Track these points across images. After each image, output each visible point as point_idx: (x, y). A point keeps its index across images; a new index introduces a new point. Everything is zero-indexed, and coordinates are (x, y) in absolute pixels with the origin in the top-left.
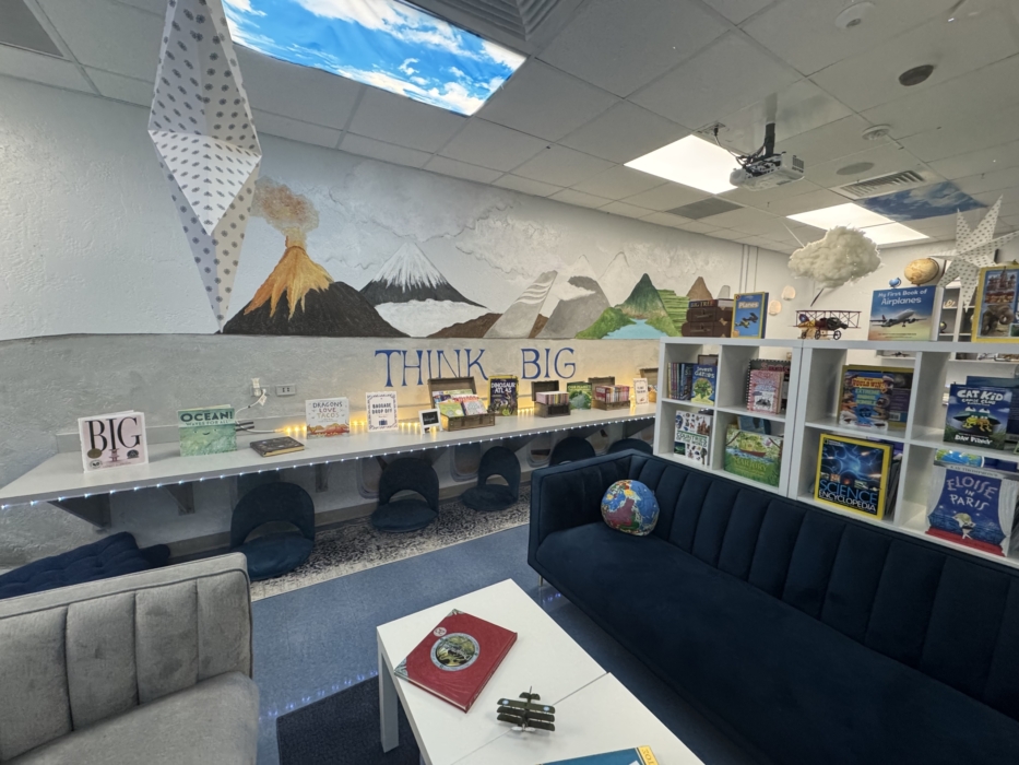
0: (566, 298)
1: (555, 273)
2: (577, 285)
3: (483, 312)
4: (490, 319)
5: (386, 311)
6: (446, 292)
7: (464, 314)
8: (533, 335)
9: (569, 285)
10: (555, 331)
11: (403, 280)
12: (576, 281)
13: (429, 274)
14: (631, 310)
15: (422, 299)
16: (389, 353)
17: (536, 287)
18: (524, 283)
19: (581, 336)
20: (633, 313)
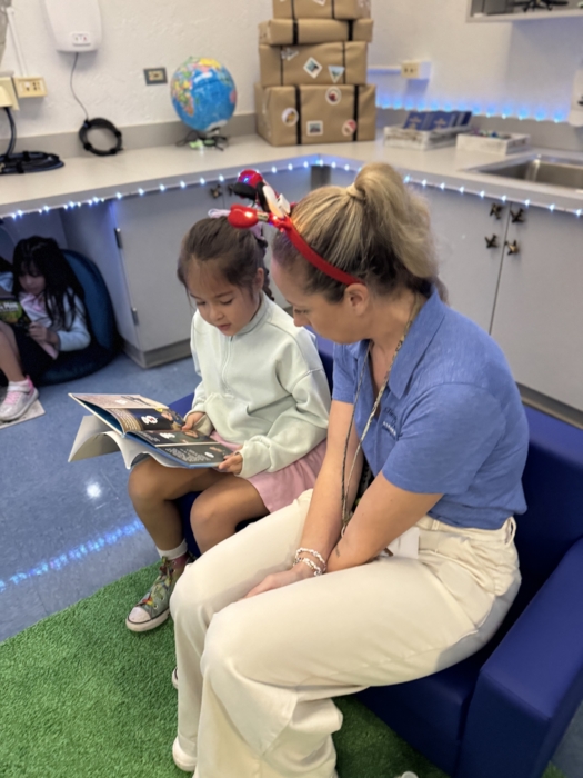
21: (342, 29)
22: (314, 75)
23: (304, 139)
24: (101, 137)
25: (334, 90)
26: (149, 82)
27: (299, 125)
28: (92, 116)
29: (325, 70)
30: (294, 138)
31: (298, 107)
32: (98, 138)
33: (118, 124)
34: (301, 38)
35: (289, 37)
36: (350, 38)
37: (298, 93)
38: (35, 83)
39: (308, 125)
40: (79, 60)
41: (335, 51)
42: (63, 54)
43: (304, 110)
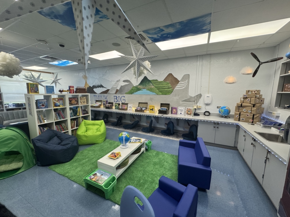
0: (122, 85)
1: (120, 80)
2: (125, 82)
3: (107, 89)
4: (108, 90)
5: (95, 90)
6: (101, 86)
7: (104, 90)
8: (116, 93)
9: (123, 82)
10: (120, 92)
11: (96, 85)
12: (124, 81)
13: (99, 84)
14: (141, 87)
15: (98, 88)
16: (95, 96)
17: (116, 83)
18: (113, 83)
19: (126, 93)
20: (142, 87)
21: (253, 106)
22: (245, 111)
23: (240, 120)
24: (207, 113)
25: (248, 114)
26: (217, 108)
27: (239, 118)
28: (207, 111)
29: (247, 111)
30: (238, 120)
31: (240, 115)
32: (207, 114)
33: (210, 112)
34: (242, 106)
35: (240, 105)
36: (254, 107)
37: (240, 114)
38: (200, 106)
39: (241, 119)
40: (207, 105)
41: (250, 108)
42: (205, 104)
43: (241, 116)
